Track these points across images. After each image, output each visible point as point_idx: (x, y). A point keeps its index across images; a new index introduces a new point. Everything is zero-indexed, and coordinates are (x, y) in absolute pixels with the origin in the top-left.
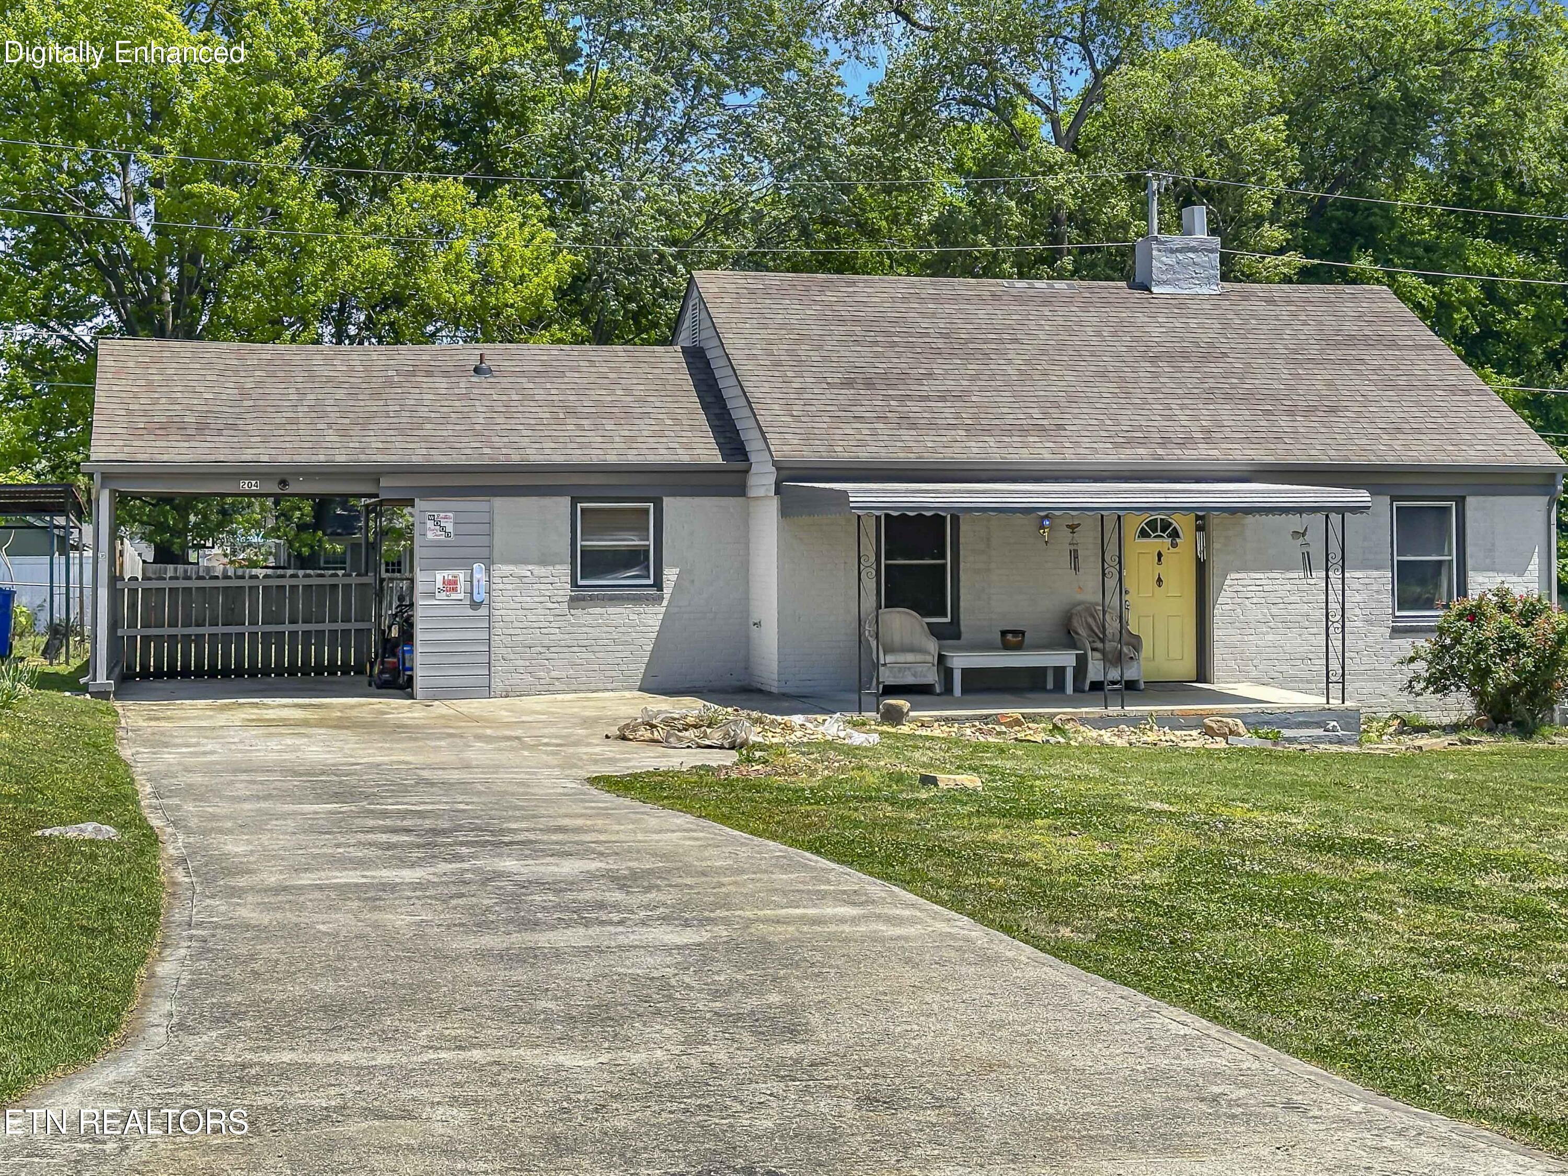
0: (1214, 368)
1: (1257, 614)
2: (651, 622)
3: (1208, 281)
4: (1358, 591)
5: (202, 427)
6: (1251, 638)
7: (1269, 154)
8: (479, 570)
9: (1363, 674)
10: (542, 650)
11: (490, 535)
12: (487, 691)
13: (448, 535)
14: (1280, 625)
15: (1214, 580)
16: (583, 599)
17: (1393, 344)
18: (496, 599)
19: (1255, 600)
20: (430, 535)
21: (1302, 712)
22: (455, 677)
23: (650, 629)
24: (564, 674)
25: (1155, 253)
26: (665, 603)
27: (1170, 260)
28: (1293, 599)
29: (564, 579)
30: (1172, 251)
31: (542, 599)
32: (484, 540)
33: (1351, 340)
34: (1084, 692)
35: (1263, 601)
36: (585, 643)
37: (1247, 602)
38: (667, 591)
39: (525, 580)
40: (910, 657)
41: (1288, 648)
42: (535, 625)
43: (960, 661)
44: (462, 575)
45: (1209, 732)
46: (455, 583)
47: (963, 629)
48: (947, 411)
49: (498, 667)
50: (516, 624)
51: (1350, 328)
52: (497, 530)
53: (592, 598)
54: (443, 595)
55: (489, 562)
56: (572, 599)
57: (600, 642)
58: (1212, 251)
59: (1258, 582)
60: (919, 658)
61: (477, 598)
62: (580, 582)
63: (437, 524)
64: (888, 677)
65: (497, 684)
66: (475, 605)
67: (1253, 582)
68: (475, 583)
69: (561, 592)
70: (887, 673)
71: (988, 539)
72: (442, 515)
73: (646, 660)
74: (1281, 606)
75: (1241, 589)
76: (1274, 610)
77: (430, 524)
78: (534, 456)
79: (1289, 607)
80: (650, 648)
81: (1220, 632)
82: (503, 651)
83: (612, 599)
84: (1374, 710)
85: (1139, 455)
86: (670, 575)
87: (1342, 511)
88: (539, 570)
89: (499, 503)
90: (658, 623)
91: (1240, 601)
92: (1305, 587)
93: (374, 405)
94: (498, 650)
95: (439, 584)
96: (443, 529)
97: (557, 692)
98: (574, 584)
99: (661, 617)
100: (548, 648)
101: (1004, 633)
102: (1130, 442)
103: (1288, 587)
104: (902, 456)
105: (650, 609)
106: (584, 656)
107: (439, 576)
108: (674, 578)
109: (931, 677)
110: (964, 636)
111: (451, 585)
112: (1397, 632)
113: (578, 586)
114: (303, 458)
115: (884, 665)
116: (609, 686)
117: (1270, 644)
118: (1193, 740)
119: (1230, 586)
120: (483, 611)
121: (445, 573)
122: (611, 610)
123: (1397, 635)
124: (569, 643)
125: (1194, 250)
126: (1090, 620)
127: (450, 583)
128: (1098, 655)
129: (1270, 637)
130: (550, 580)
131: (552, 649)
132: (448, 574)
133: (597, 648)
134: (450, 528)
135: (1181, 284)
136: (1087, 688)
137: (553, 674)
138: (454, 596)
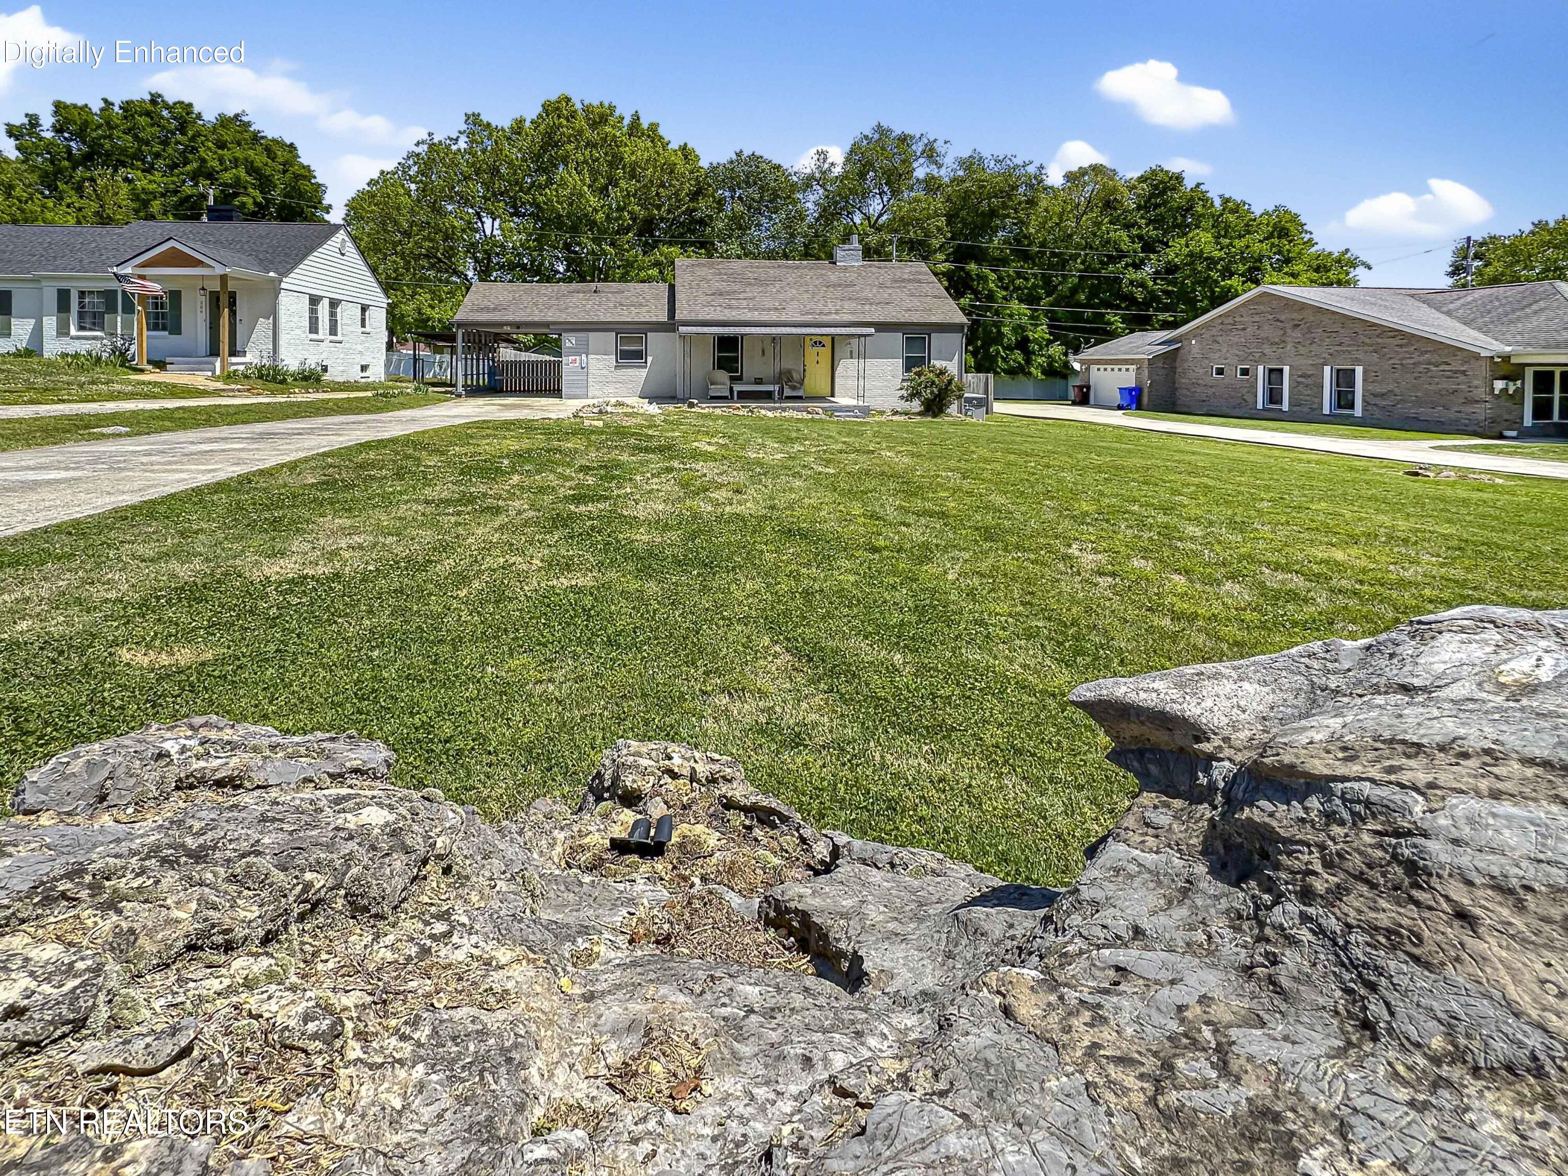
0: (851, 289)
1: (851, 373)
2: (642, 375)
3: (857, 261)
4: (889, 366)
5: (494, 309)
6: (849, 382)
7: (939, 229)
8: (584, 356)
10: (605, 383)
11: (588, 345)
12: (587, 397)
13: (574, 345)
15: (836, 363)
16: (619, 367)
17: (919, 281)
18: (589, 366)
19: (846, 370)
20: (568, 345)
21: (848, 407)
22: (576, 392)
23: (642, 377)
24: (613, 391)
26: (648, 368)
27: (843, 253)
29: (613, 360)
30: (844, 250)
31: (605, 367)
32: (586, 347)
33: (903, 281)
34: (773, 399)
35: (848, 370)
36: (620, 381)
38: (649, 364)
39: (599, 360)
40: (720, 387)
42: (602, 375)
43: (737, 388)
44: (578, 358)
45: (809, 413)
46: (576, 361)
47: (741, 377)
48: (745, 303)
49: (591, 389)
50: (596, 375)
51: (906, 276)
52: (590, 343)
53: (622, 367)
54: (572, 365)
55: (587, 354)
56: (615, 367)
57: (625, 381)
58: (858, 250)
59: (847, 363)
60: (724, 387)
61: (583, 366)
64: (713, 393)
65: (590, 395)
66: (582, 368)
67: (845, 363)
68: (583, 361)
69: (613, 365)
72: (572, 338)
73: (641, 387)
75: (843, 366)
77: (568, 341)
78: (602, 319)
80: (642, 383)
81: (838, 381)
82: (592, 383)
83: (629, 367)
85: (808, 318)
86: (650, 359)
87: (865, 336)
88: (605, 357)
89: (591, 335)
90: (645, 375)
91: (842, 370)
93: (555, 302)
94: (590, 383)
95: (571, 361)
96: (572, 342)
98: (618, 362)
99: (646, 373)
101: (755, 379)
102: (807, 313)
104: (722, 318)
105: (643, 370)
106: (620, 385)
107: (571, 359)
109: (727, 394)
110: (740, 380)
114: (524, 319)
115: (711, 389)
118: (805, 415)
119: (840, 365)
120: (585, 370)
122: (629, 370)
124: (615, 381)
125: (853, 250)
126: (788, 375)
127: (574, 361)
128: (788, 387)
129: (855, 382)
130: (608, 360)
131: (608, 383)
132: (573, 358)
133: (624, 383)
134: (575, 342)
135: (847, 261)
137: (609, 391)
138: (575, 365)
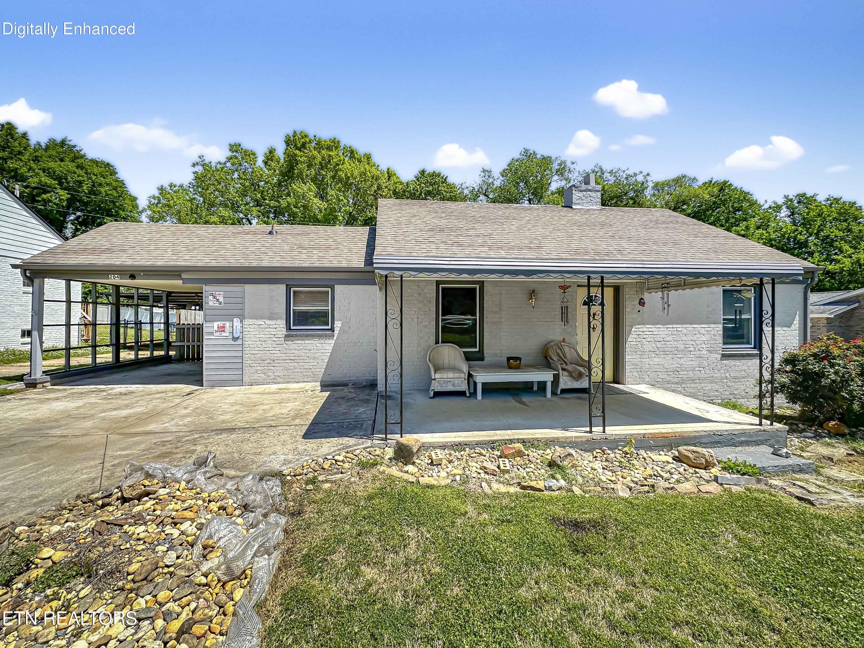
1: (648, 347)
2: (327, 348)
3: (596, 204)
4: (704, 335)
6: (646, 360)
8: (237, 322)
9: (706, 379)
10: (271, 362)
11: (243, 303)
12: (241, 382)
13: (220, 303)
14: (662, 353)
15: (626, 328)
16: (292, 336)
18: (246, 336)
19: (648, 340)
20: (211, 303)
22: (225, 375)
23: (327, 351)
24: (282, 374)
25: (574, 192)
26: (335, 338)
27: (581, 194)
28: (668, 339)
29: (282, 326)
30: (581, 191)
31: (270, 336)
32: (240, 306)
34: (557, 395)
35: (653, 340)
36: (293, 358)
37: (644, 341)
38: (336, 332)
39: (261, 326)
40: (451, 375)
41: (666, 366)
42: (267, 349)
43: (481, 377)
44: (228, 324)
46: (224, 327)
47: (485, 355)
48: (479, 240)
49: (246, 370)
50: (256, 349)
51: (663, 219)
52: (246, 300)
53: (296, 336)
54: (218, 334)
55: (242, 318)
56: (286, 336)
57: (300, 358)
58: (598, 191)
59: (650, 330)
60: (457, 375)
61: (235, 335)
62: (292, 328)
63: (214, 297)
64: (436, 387)
65: (246, 379)
66: (235, 339)
67: (647, 330)
68: (234, 328)
69: (281, 333)
70: (437, 384)
71: (500, 305)
72: (217, 293)
73: (325, 367)
74: (663, 343)
75: (641, 333)
76: (659, 345)
77: (211, 298)
79: (667, 343)
80: (327, 361)
81: (629, 357)
82: (250, 362)
83: (307, 336)
84: (712, 398)
86: (338, 324)
88: (268, 322)
89: (248, 287)
90: (331, 348)
91: (640, 340)
92: (676, 333)
94: (247, 362)
95: (216, 328)
96: (218, 300)
97: (278, 383)
98: (289, 329)
99: (333, 345)
100: (274, 361)
101: (509, 359)
102: (579, 253)
103: (666, 332)
105: (328, 341)
106: (292, 365)
107: (216, 324)
108: (340, 326)
109: (464, 387)
110: (486, 359)
111: (222, 329)
112: (724, 356)
113: (290, 329)
114: (140, 263)
115: (435, 379)
116: (306, 380)
117: (656, 363)
119: (635, 332)
120: (239, 342)
121: (219, 323)
122: (307, 342)
123: (724, 358)
124: (284, 358)
125: (590, 191)
126: (558, 351)
127: (221, 327)
128: (566, 373)
129: (656, 359)
130: (275, 326)
131: (276, 361)
132: (221, 324)
133: (299, 361)
134: (221, 299)
135: (584, 204)
136: (559, 393)
137: (276, 374)
138: (224, 334)
